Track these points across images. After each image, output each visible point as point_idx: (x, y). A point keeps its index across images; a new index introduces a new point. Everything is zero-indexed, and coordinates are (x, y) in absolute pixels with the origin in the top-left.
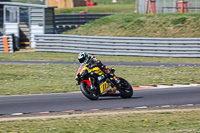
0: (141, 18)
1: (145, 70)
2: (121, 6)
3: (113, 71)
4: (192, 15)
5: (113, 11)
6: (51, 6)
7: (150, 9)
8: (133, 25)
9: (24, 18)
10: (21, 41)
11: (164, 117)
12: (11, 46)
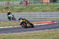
4: (10, 6)
11: (2, 36)
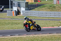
0: (55, 6)
1: (56, 22)
2: (48, 2)
3: (35, 22)
5: (46, 3)
6: (27, 2)
7: (57, 3)
8: (52, 8)
9: (19, 6)
10: (18, 13)
12: (15, 14)
